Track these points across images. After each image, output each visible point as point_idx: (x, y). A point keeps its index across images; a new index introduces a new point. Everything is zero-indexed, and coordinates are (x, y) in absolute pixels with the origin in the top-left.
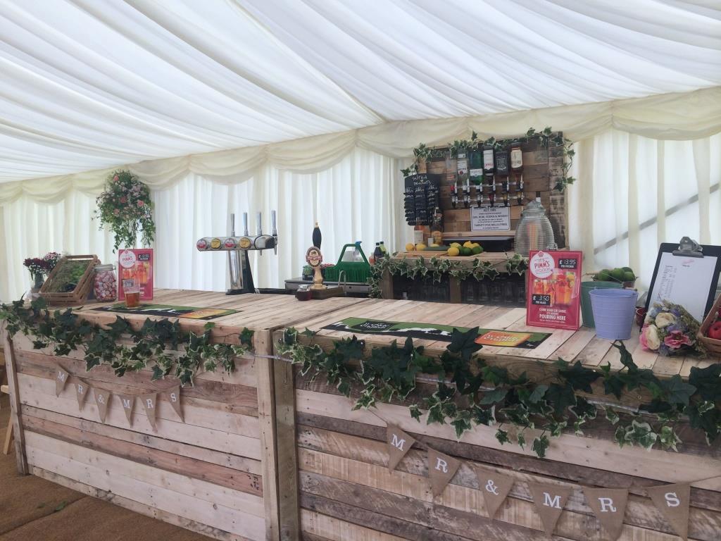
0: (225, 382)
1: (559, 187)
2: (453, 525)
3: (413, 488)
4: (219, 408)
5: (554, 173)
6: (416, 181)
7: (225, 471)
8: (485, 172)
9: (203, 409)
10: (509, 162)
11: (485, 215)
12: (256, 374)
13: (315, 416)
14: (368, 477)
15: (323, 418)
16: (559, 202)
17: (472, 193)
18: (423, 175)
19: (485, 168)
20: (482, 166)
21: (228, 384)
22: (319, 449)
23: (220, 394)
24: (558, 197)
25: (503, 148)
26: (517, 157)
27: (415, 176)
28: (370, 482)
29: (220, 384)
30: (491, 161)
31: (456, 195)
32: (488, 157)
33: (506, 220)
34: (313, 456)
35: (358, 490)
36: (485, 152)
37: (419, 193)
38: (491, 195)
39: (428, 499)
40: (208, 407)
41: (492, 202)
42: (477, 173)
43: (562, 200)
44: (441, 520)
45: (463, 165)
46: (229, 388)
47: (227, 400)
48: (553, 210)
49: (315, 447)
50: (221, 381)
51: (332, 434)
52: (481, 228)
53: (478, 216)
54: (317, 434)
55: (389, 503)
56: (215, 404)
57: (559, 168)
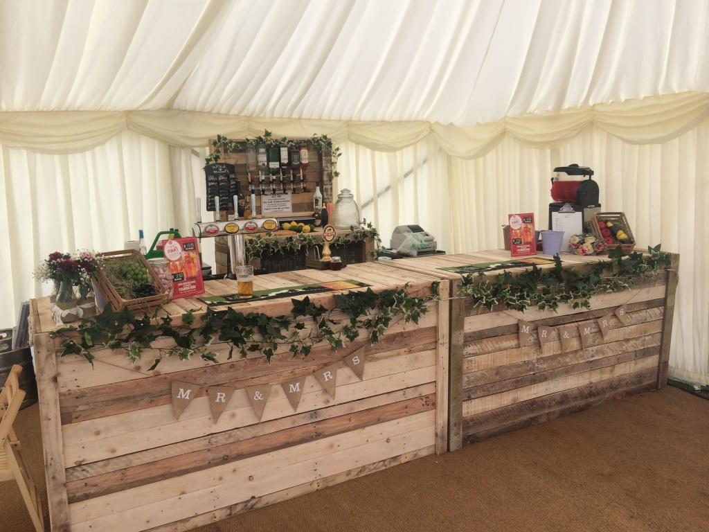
0: (407, 330)
1: (330, 179)
2: (545, 366)
3: (527, 354)
4: (399, 354)
5: (326, 169)
6: (215, 169)
7: (402, 405)
8: (281, 165)
9: (382, 361)
10: (299, 159)
11: (273, 201)
12: (437, 317)
13: (474, 333)
14: (503, 359)
15: (479, 332)
16: (329, 190)
17: (269, 182)
18: (222, 164)
19: (282, 162)
20: (279, 160)
21: (409, 332)
22: (475, 355)
23: (401, 341)
24: (329, 187)
25: (296, 146)
26: (305, 156)
27: (214, 165)
28: (506, 362)
29: (402, 334)
30: (287, 157)
31: (250, 183)
32: (284, 153)
33: (289, 205)
34: (471, 361)
35: (498, 371)
36: (282, 149)
37: (222, 181)
38: (284, 184)
39: (534, 357)
40: (386, 357)
41: (284, 190)
42: (274, 165)
43: (331, 189)
44: (540, 366)
45: (263, 158)
46: (410, 334)
47: (406, 345)
48: (326, 197)
49: (473, 354)
50: (403, 331)
51: (484, 341)
52: (269, 211)
53: (267, 201)
54: (475, 345)
55: (515, 370)
56: (395, 352)
57: (329, 165)
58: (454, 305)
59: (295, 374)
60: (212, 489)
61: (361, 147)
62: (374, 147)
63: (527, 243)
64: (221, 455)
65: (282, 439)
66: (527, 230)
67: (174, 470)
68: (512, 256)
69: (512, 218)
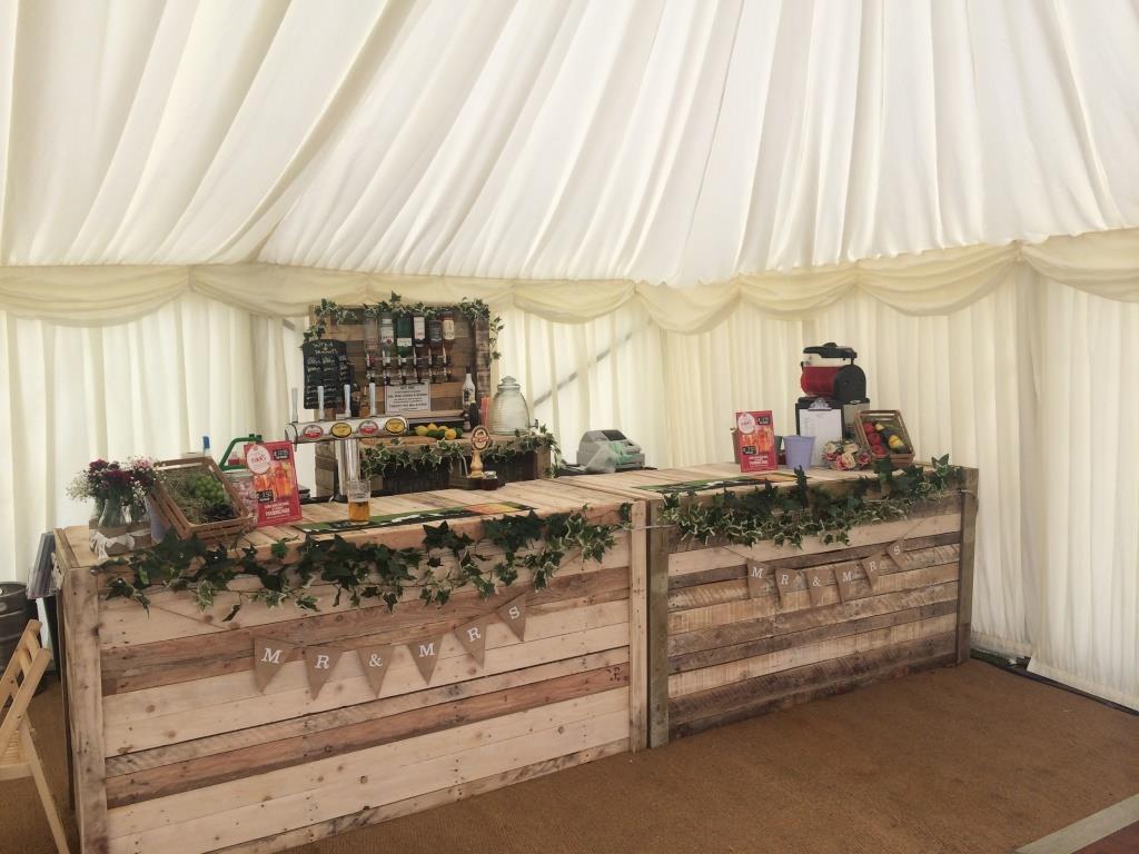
0: (586, 571)
1: (487, 363)
2: (788, 626)
3: (761, 609)
4: (575, 606)
5: (481, 348)
6: (317, 349)
7: (579, 679)
8: (415, 342)
9: (552, 614)
10: (442, 333)
11: (402, 394)
12: (629, 553)
13: (683, 577)
14: (727, 615)
15: (690, 575)
17: (395, 367)
18: (328, 341)
19: (416, 337)
20: (411, 334)
21: (590, 573)
22: (685, 608)
23: (578, 587)
24: (485, 374)
25: (436, 316)
26: (450, 329)
27: (315, 342)
28: (729, 619)
29: (579, 577)
30: (423, 331)
31: (369, 369)
32: (419, 326)
33: (426, 399)
34: (680, 617)
35: (719, 632)
36: (416, 319)
37: (328, 365)
38: (419, 370)
39: (771, 613)
40: (557, 610)
41: (419, 378)
42: (405, 342)
43: (489, 377)
44: (780, 627)
45: (388, 333)
46: (591, 577)
47: (586, 593)
48: (480, 388)
49: (683, 607)
50: (581, 572)
51: (699, 589)
52: (397, 409)
53: (393, 394)
54: (685, 593)
55: (743, 631)
56: (571, 602)
57: (485, 343)
58: (653, 536)
59: (428, 632)
60: (308, 794)
61: (534, 319)
62: (552, 316)
63: (763, 453)
64: (321, 746)
65: (408, 723)
66: (763, 435)
67: (255, 765)
68: (742, 471)
69: (741, 417)
